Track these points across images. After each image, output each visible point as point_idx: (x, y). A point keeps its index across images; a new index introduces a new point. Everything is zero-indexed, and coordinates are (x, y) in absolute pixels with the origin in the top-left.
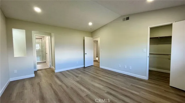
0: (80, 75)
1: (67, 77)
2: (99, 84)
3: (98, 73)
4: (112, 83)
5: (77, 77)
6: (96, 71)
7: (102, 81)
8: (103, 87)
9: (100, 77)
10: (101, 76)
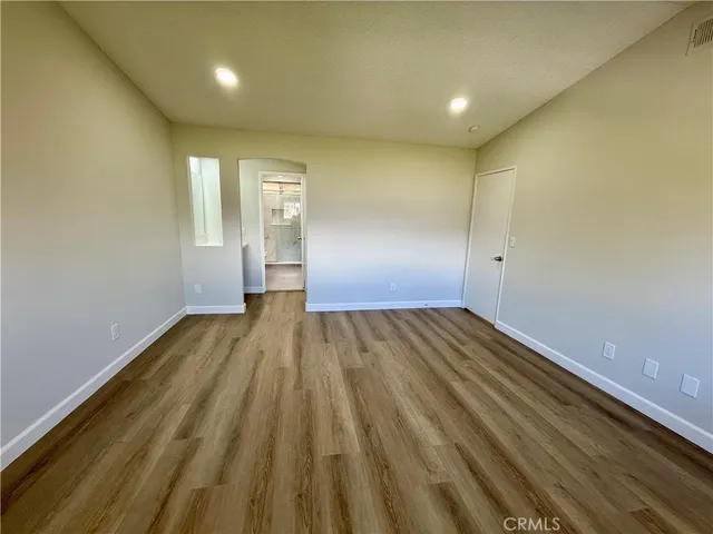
0: (379, 346)
1: (326, 341)
2: (433, 418)
3: (464, 357)
4: (504, 439)
5: (364, 349)
6: (463, 344)
7: (457, 403)
8: (439, 443)
9: (463, 379)
10: (469, 374)
